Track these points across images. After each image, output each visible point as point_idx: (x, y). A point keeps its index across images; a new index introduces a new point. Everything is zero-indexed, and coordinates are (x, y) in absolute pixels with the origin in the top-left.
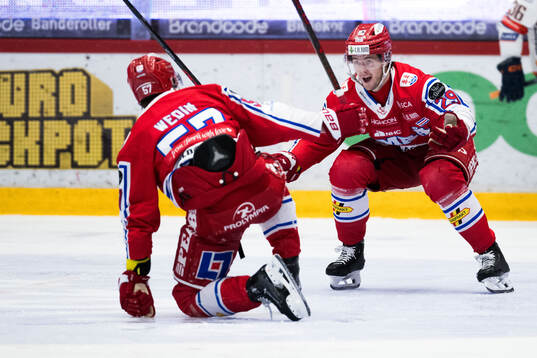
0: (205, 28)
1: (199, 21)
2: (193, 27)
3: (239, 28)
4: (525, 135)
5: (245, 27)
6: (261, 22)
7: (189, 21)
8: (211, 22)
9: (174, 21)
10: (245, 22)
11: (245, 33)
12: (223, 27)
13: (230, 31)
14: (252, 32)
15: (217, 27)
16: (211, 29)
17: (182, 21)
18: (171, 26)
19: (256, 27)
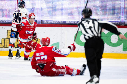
0: (51, 22)
1: (50, 21)
2: (49, 22)
3: (57, 22)
4: (110, 43)
5: (58, 22)
6: (61, 21)
7: (48, 21)
8: (52, 21)
9: (45, 21)
10: (58, 21)
11: (58, 23)
12: (54, 22)
13: (56, 23)
14: (60, 23)
15: (53, 22)
16: (52, 22)
17: (47, 21)
18: (45, 22)
19: (61, 22)
